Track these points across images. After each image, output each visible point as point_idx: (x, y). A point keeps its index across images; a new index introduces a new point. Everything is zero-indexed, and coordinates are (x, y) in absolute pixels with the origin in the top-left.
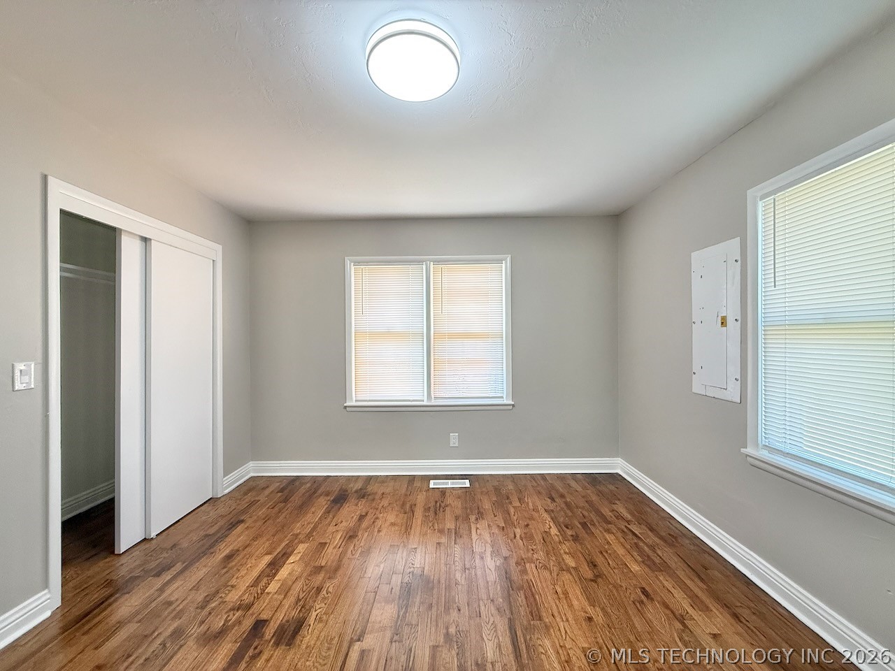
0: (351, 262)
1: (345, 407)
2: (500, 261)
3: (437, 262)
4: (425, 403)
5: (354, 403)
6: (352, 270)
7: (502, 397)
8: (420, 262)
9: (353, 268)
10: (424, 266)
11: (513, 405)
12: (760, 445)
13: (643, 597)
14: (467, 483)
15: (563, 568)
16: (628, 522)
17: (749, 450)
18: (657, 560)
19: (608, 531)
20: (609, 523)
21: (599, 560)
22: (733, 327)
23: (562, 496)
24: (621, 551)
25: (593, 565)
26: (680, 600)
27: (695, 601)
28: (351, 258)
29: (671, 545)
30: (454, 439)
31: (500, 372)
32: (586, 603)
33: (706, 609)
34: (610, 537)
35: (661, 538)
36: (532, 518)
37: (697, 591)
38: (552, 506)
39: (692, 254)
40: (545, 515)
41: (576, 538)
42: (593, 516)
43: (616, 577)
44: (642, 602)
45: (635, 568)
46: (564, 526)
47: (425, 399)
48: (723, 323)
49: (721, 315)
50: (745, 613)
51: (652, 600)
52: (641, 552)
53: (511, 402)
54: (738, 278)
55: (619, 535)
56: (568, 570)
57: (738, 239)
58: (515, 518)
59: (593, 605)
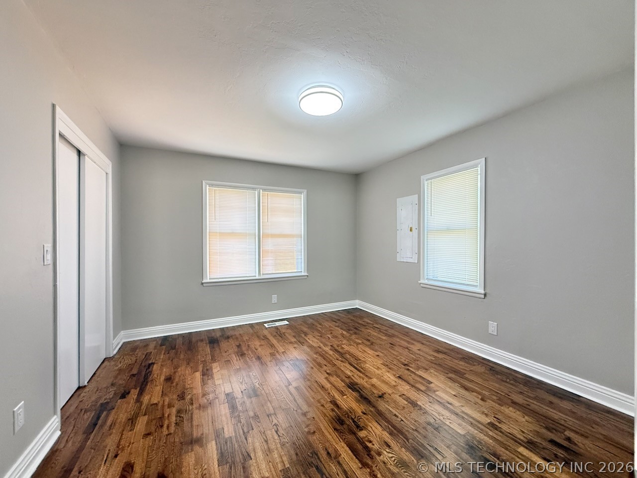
0: (207, 184)
1: (202, 284)
2: (301, 193)
3: (264, 190)
4: (257, 277)
5: (208, 281)
6: (208, 190)
7: (302, 272)
8: (254, 189)
9: (208, 188)
10: (256, 192)
11: (307, 276)
12: (425, 278)
13: (392, 346)
14: (286, 322)
15: (358, 344)
16: (373, 324)
17: (422, 281)
18: (390, 334)
19: (367, 329)
20: (365, 326)
21: (369, 338)
22: (415, 232)
23: (339, 320)
24: (376, 334)
25: (369, 340)
26: (405, 344)
27: (409, 342)
28: (207, 181)
29: (392, 329)
30: (275, 299)
31: (299, 257)
32: (374, 352)
33: (413, 344)
34: (369, 331)
35: (388, 327)
36: (331, 330)
37: (408, 340)
38: (337, 324)
39: (397, 199)
40: (337, 328)
41: (355, 333)
42: (357, 324)
43: (378, 341)
44: (392, 347)
45: (384, 338)
46: (348, 330)
47: (257, 275)
48: (411, 230)
49: (410, 227)
50: (424, 342)
51: (395, 345)
52: (384, 333)
53: (306, 274)
54: (417, 211)
55: (372, 329)
56: (360, 344)
57: (417, 195)
58: (323, 331)
59: (376, 351)
